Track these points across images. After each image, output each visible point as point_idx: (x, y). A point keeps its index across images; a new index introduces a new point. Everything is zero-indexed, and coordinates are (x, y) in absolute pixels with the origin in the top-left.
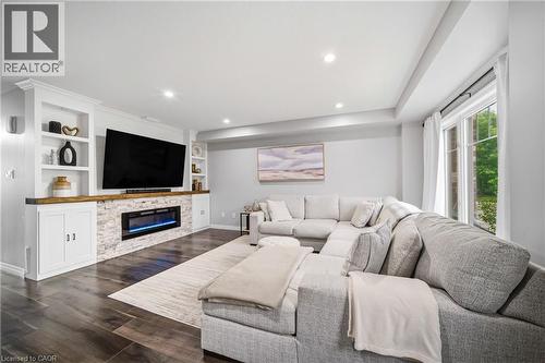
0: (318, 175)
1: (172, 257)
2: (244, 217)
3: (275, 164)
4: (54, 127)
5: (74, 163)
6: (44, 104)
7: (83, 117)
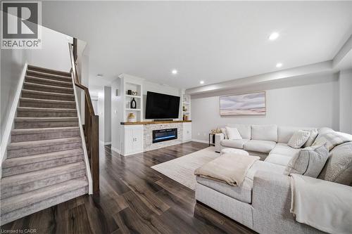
0: (262, 112)
1: (174, 154)
2: (211, 136)
3: (231, 105)
4: (129, 92)
5: (135, 108)
6: (127, 83)
7: (138, 87)
